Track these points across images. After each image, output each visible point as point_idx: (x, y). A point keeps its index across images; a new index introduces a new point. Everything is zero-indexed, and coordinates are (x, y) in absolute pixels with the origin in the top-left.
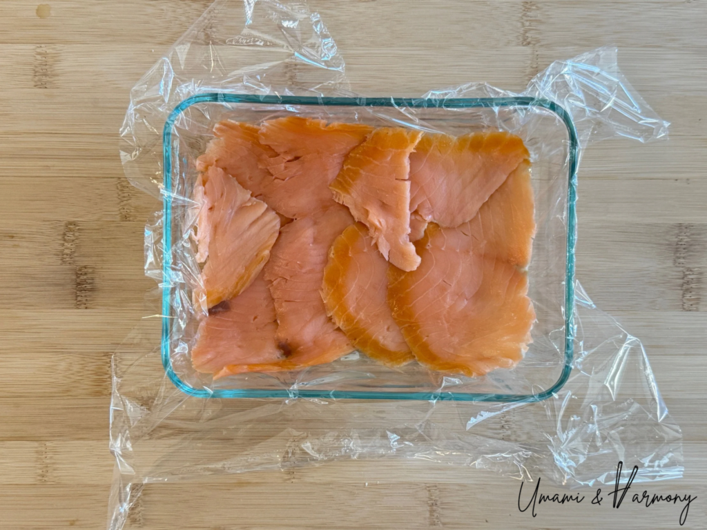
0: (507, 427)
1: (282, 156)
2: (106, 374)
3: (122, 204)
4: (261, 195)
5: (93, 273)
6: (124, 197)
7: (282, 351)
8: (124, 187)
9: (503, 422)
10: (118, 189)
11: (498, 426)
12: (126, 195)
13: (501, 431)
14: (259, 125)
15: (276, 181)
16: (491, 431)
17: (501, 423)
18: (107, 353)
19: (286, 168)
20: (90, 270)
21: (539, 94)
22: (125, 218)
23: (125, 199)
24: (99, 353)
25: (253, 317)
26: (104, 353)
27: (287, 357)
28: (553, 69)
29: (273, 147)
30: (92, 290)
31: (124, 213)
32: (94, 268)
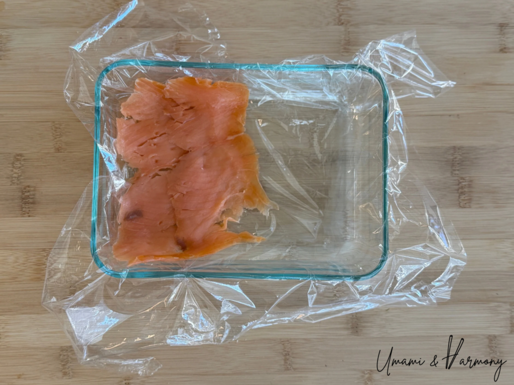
0: (338, 296)
1: (181, 106)
2: (44, 265)
3: (56, 140)
4: (165, 133)
5: (34, 190)
6: (57, 135)
7: (180, 247)
8: (56, 128)
9: (335, 291)
10: (52, 129)
11: (332, 295)
12: (58, 134)
13: (334, 298)
14: (164, 83)
15: (177, 123)
16: (326, 298)
17: (334, 293)
18: (45, 249)
19: (184, 115)
20: (32, 189)
21: (361, 62)
22: (58, 150)
23: (58, 137)
24: (38, 249)
25: (159, 222)
26: (42, 249)
27: (183, 251)
28: (371, 46)
29: (175, 100)
30: (33, 203)
31: (57, 147)
32: (35, 187)
